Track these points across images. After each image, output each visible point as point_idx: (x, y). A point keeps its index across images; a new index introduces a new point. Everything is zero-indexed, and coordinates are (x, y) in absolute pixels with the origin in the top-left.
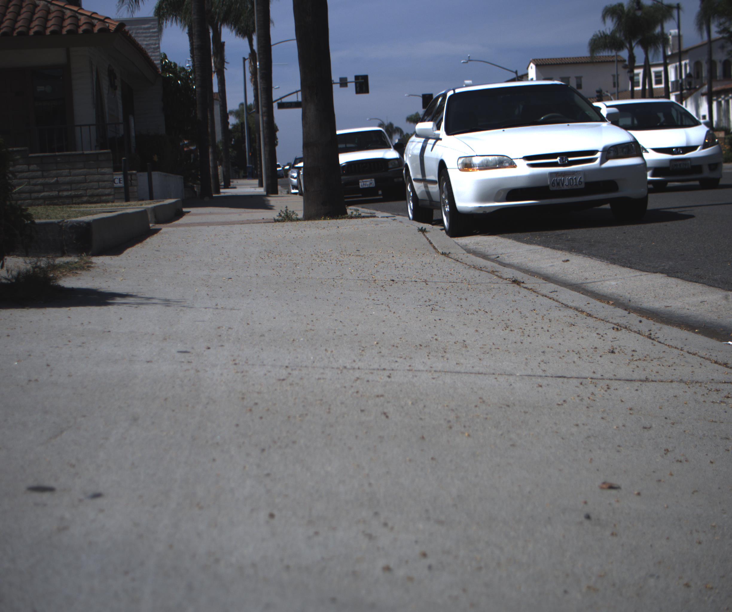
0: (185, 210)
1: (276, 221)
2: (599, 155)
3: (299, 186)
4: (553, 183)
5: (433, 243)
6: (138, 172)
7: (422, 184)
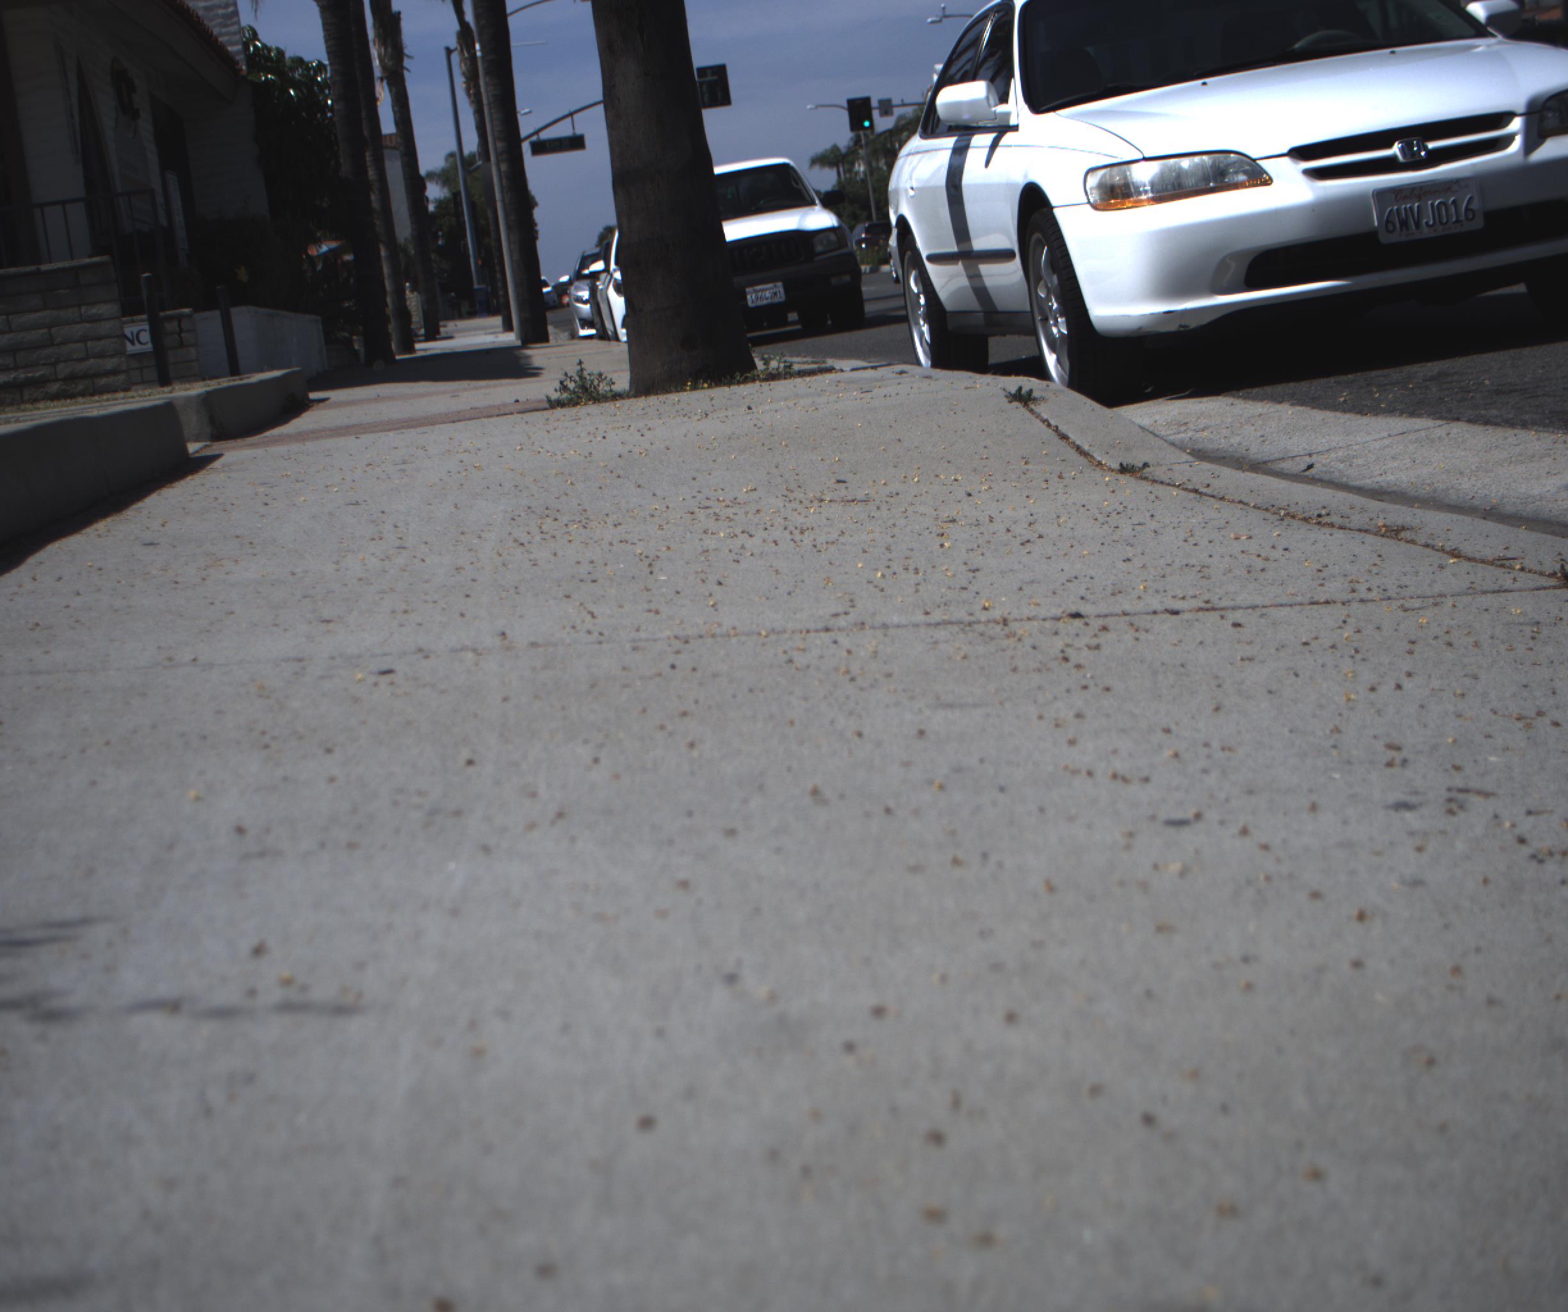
0: (313, 396)
1: (554, 404)
2: (1516, 124)
3: (597, 320)
4: (1388, 221)
5: (1070, 435)
6: (196, 310)
7: (959, 268)
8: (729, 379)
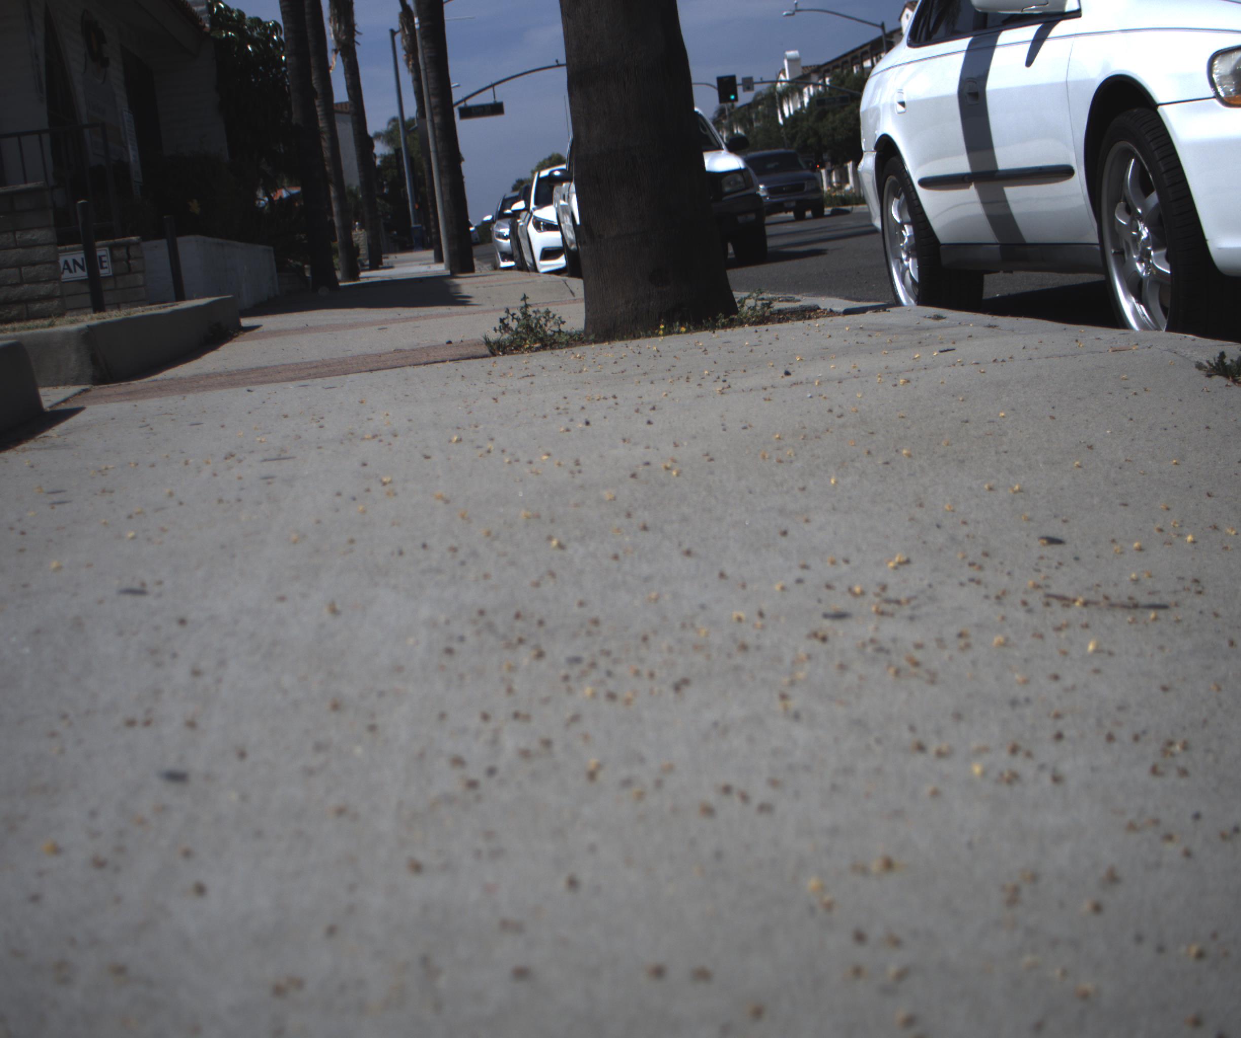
0: (245, 322)
1: (495, 349)
3: (517, 253)
6: (145, 238)
7: (971, 193)
8: (711, 321)
